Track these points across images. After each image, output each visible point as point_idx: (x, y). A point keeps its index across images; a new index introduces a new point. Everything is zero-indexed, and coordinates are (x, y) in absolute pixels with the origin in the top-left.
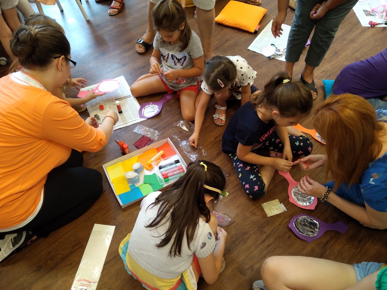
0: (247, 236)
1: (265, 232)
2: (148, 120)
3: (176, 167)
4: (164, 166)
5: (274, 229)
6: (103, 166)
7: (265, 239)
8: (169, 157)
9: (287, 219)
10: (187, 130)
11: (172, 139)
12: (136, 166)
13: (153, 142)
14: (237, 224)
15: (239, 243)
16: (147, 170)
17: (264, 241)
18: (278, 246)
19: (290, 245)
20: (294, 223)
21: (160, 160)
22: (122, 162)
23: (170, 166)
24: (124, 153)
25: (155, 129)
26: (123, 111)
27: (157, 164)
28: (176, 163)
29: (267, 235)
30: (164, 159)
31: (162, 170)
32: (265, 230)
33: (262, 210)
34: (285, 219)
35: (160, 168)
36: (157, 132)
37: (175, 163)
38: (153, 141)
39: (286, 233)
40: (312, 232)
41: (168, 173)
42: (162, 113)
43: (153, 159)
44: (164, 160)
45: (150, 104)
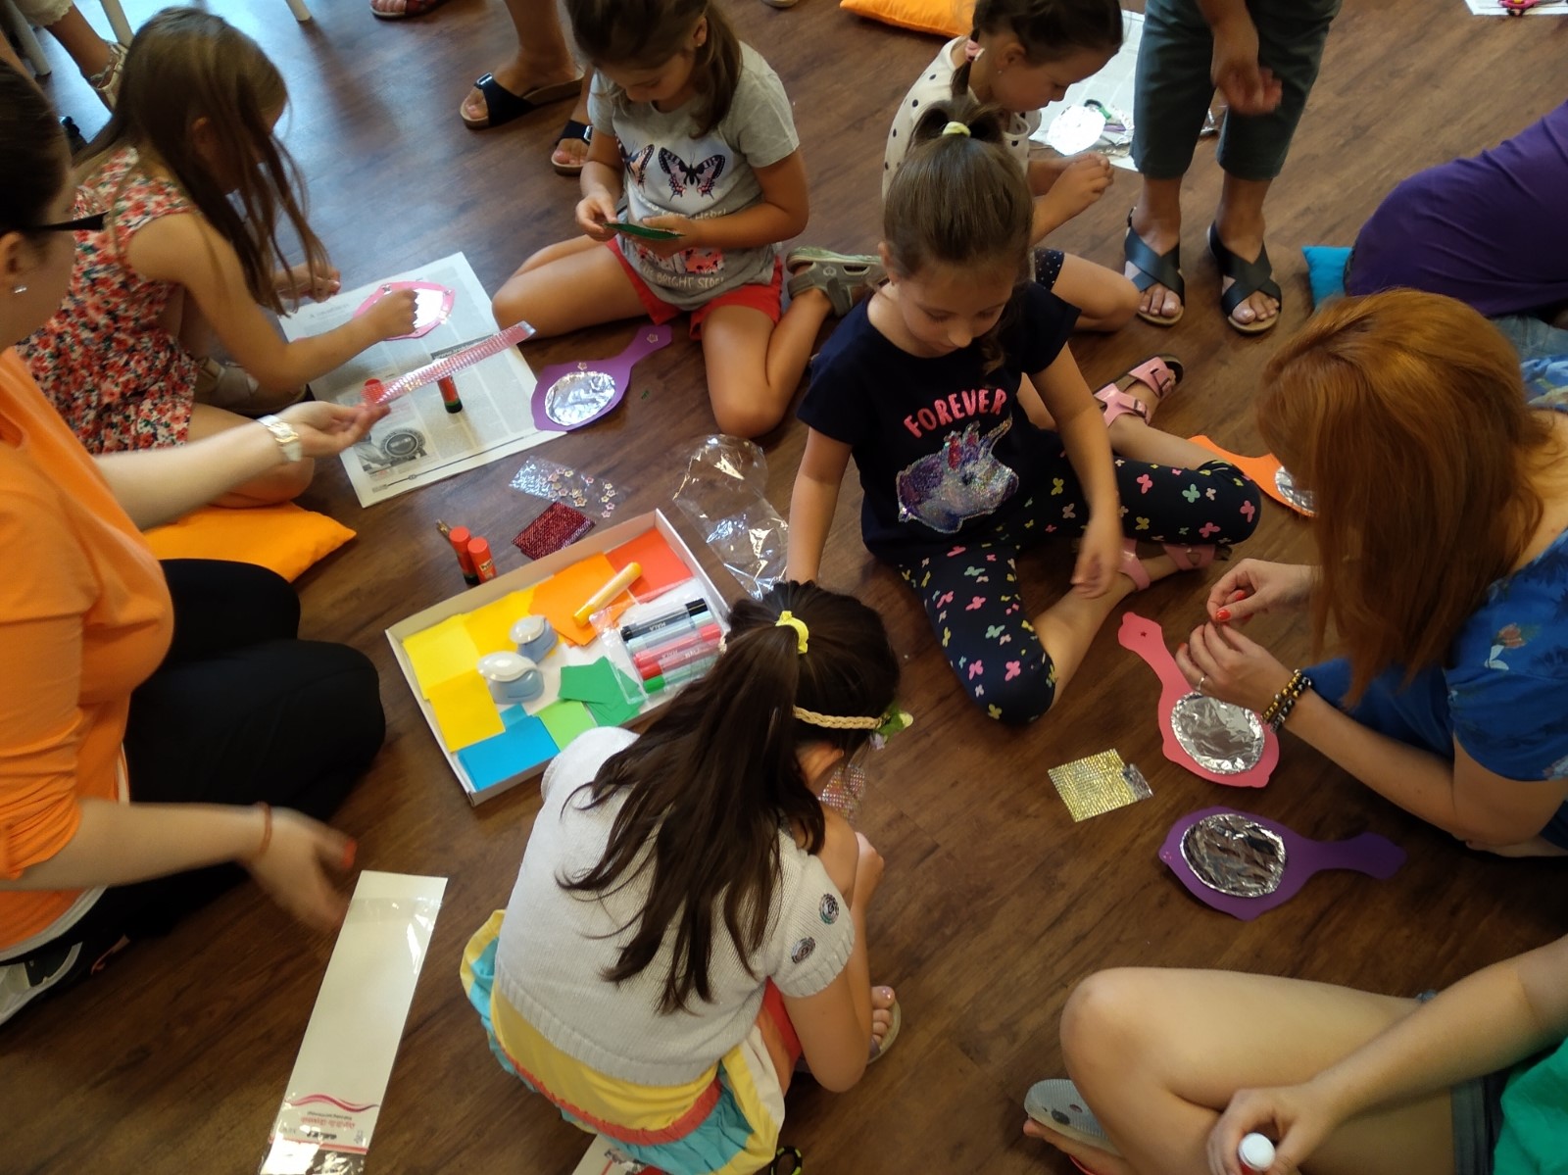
0: (990, 903)
1: (1063, 886)
2: (570, 436)
3: (693, 627)
4: (643, 625)
5: (1101, 869)
6: (387, 632)
7: (1062, 914)
8: (661, 590)
9: (1153, 827)
10: (738, 476)
11: (673, 515)
12: (527, 627)
13: (595, 528)
14: (949, 855)
15: (956, 933)
16: (574, 644)
17: (1059, 920)
18: (1117, 941)
19: (1168, 933)
20: (1182, 845)
21: (624, 604)
22: (467, 616)
23: (667, 624)
24: (474, 580)
25: (603, 475)
26: (463, 404)
27: (615, 623)
28: (693, 613)
29: (1070, 897)
30: (641, 597)
31: (633, 643)
32: (1063, 875)
33: (1052, 795)
34: (1145, 829)
35: (627, 635)
36: (608, 487)
37: (688, 615)
38: (593, 525)
39: (1149, 884)
40: (1258, 879)
41: (660, 657)
42: (630, 405)
43: (593, 601)
44: (641, 602)
45: (580, 371)
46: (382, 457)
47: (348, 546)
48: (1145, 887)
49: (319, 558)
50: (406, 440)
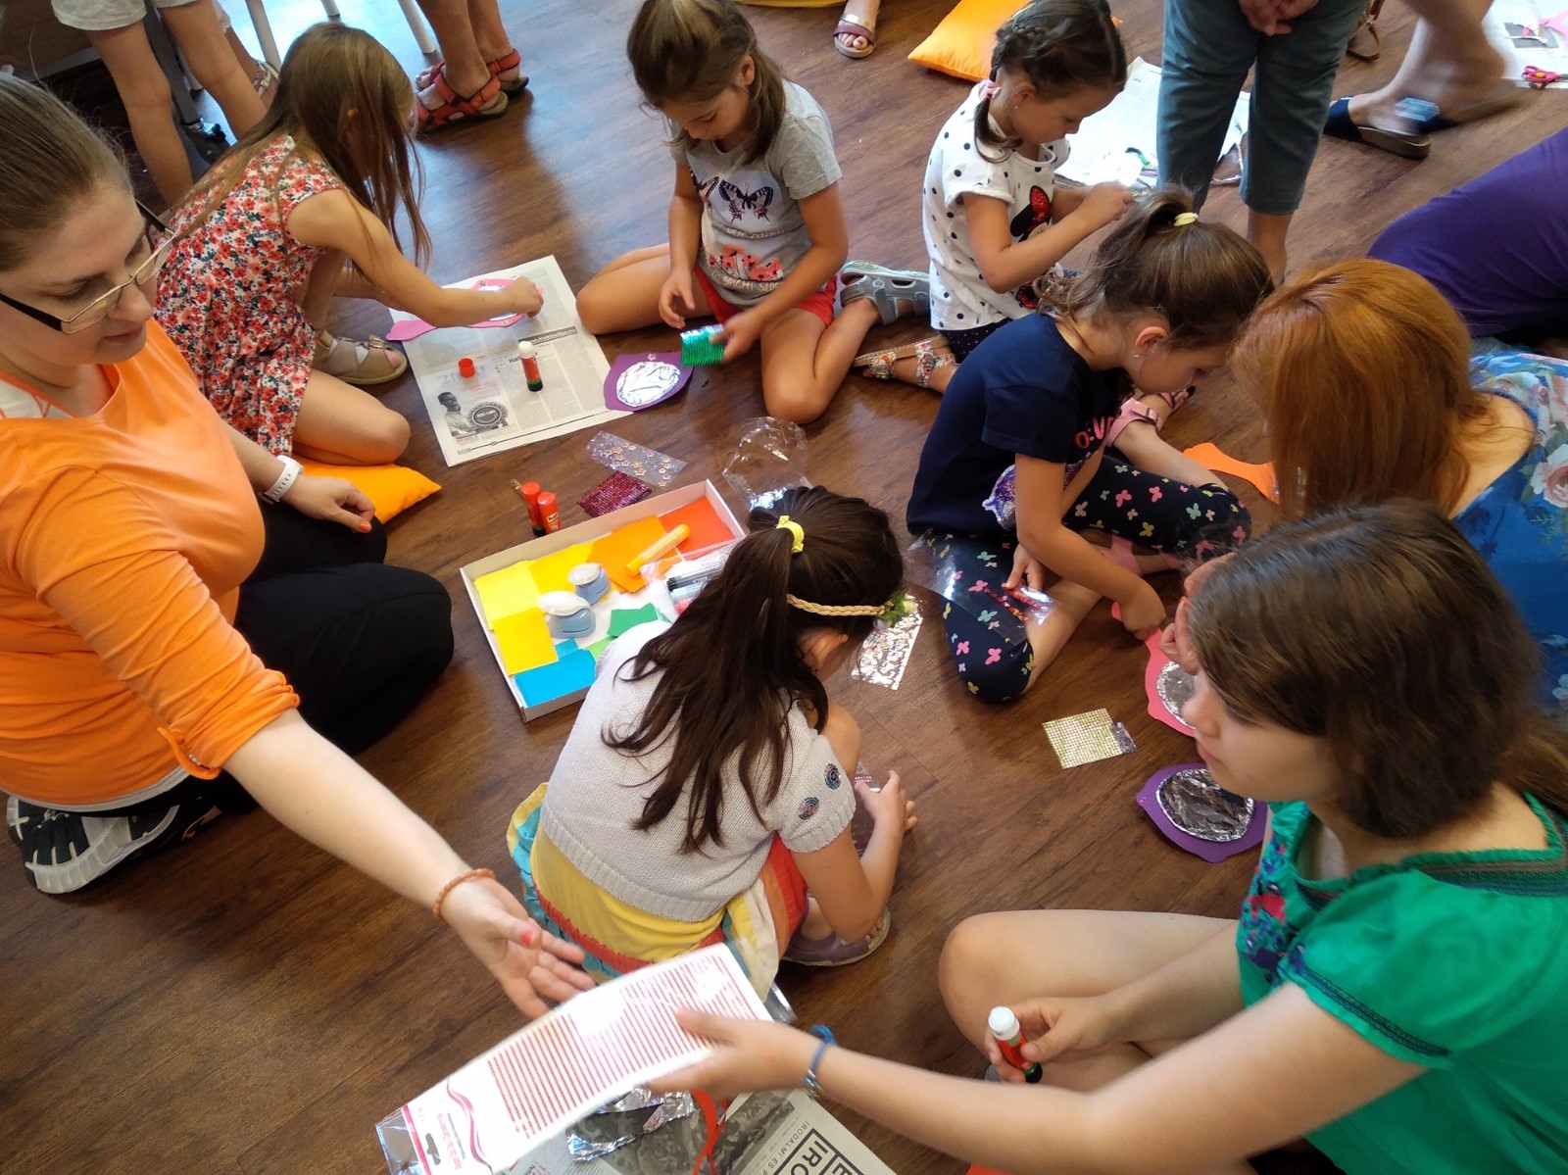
0: (979, 833)
1: (1047, 822)
2: (636, 415)
4: (685, 578)
5: (1082, 811)
6: (461, 570)
7: (1045, 845)
8: (706, 550)
9: (1135, 777)
10: (786, 459)
11: (722, 486)
12: (586, 572)
13: (650, 494)
14: (946, 789)
15: (946, 856)
16: (624, 591)
17: (1041, 851)
18: (1093, 872)
19: (1140, 869)
20: (1158, 792)
21: (673, 558)
22: (533, 562)
24: (541, 531)
25: (661, 450)
26: (544, 384)
27: (662, 575)
29: (1053, 832)
30: (687, 554)
31: (676, 591)
32: (1047, 813)
33: (1045, 745)
34: (1127, 778)
35: (672, 585)
36: (667, 460)
38: (650, 491)
39: (1127, 826)
40: (1226, 825)
42: (690, 392)
43: (647, 554)
44: (688, 559)
45: (649, 360)
46: (469, 425)
47: (433, 498)
48: (1122, 828)
49: (407, 507)
50: (491, 412)
